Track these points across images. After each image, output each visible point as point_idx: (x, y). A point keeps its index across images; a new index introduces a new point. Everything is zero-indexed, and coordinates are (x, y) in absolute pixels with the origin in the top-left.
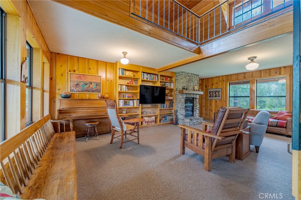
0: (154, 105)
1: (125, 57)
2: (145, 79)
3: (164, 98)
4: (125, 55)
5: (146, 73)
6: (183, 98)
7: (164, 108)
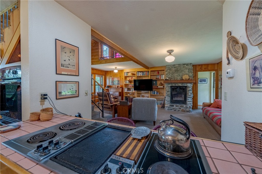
0: (146, 92)
1: (116, 69)
2: (139, 75)
3: (152, 87)
4: (116, 68)
5: (140, 72)
6: (168, 87)
7: (155, 94)
